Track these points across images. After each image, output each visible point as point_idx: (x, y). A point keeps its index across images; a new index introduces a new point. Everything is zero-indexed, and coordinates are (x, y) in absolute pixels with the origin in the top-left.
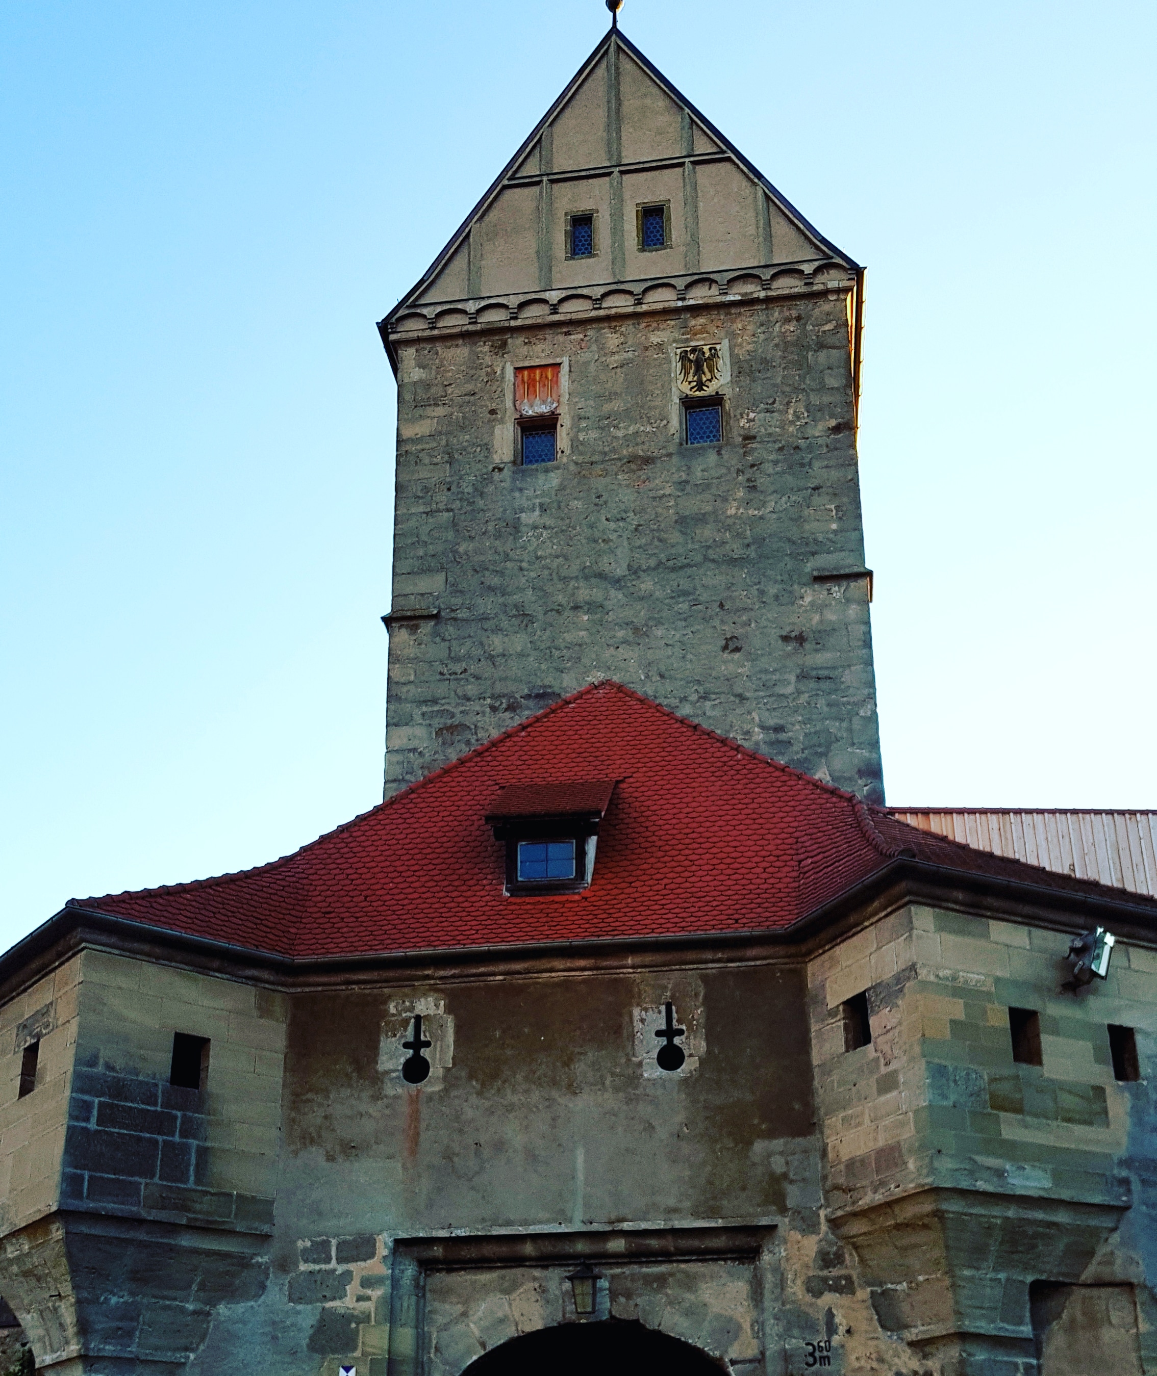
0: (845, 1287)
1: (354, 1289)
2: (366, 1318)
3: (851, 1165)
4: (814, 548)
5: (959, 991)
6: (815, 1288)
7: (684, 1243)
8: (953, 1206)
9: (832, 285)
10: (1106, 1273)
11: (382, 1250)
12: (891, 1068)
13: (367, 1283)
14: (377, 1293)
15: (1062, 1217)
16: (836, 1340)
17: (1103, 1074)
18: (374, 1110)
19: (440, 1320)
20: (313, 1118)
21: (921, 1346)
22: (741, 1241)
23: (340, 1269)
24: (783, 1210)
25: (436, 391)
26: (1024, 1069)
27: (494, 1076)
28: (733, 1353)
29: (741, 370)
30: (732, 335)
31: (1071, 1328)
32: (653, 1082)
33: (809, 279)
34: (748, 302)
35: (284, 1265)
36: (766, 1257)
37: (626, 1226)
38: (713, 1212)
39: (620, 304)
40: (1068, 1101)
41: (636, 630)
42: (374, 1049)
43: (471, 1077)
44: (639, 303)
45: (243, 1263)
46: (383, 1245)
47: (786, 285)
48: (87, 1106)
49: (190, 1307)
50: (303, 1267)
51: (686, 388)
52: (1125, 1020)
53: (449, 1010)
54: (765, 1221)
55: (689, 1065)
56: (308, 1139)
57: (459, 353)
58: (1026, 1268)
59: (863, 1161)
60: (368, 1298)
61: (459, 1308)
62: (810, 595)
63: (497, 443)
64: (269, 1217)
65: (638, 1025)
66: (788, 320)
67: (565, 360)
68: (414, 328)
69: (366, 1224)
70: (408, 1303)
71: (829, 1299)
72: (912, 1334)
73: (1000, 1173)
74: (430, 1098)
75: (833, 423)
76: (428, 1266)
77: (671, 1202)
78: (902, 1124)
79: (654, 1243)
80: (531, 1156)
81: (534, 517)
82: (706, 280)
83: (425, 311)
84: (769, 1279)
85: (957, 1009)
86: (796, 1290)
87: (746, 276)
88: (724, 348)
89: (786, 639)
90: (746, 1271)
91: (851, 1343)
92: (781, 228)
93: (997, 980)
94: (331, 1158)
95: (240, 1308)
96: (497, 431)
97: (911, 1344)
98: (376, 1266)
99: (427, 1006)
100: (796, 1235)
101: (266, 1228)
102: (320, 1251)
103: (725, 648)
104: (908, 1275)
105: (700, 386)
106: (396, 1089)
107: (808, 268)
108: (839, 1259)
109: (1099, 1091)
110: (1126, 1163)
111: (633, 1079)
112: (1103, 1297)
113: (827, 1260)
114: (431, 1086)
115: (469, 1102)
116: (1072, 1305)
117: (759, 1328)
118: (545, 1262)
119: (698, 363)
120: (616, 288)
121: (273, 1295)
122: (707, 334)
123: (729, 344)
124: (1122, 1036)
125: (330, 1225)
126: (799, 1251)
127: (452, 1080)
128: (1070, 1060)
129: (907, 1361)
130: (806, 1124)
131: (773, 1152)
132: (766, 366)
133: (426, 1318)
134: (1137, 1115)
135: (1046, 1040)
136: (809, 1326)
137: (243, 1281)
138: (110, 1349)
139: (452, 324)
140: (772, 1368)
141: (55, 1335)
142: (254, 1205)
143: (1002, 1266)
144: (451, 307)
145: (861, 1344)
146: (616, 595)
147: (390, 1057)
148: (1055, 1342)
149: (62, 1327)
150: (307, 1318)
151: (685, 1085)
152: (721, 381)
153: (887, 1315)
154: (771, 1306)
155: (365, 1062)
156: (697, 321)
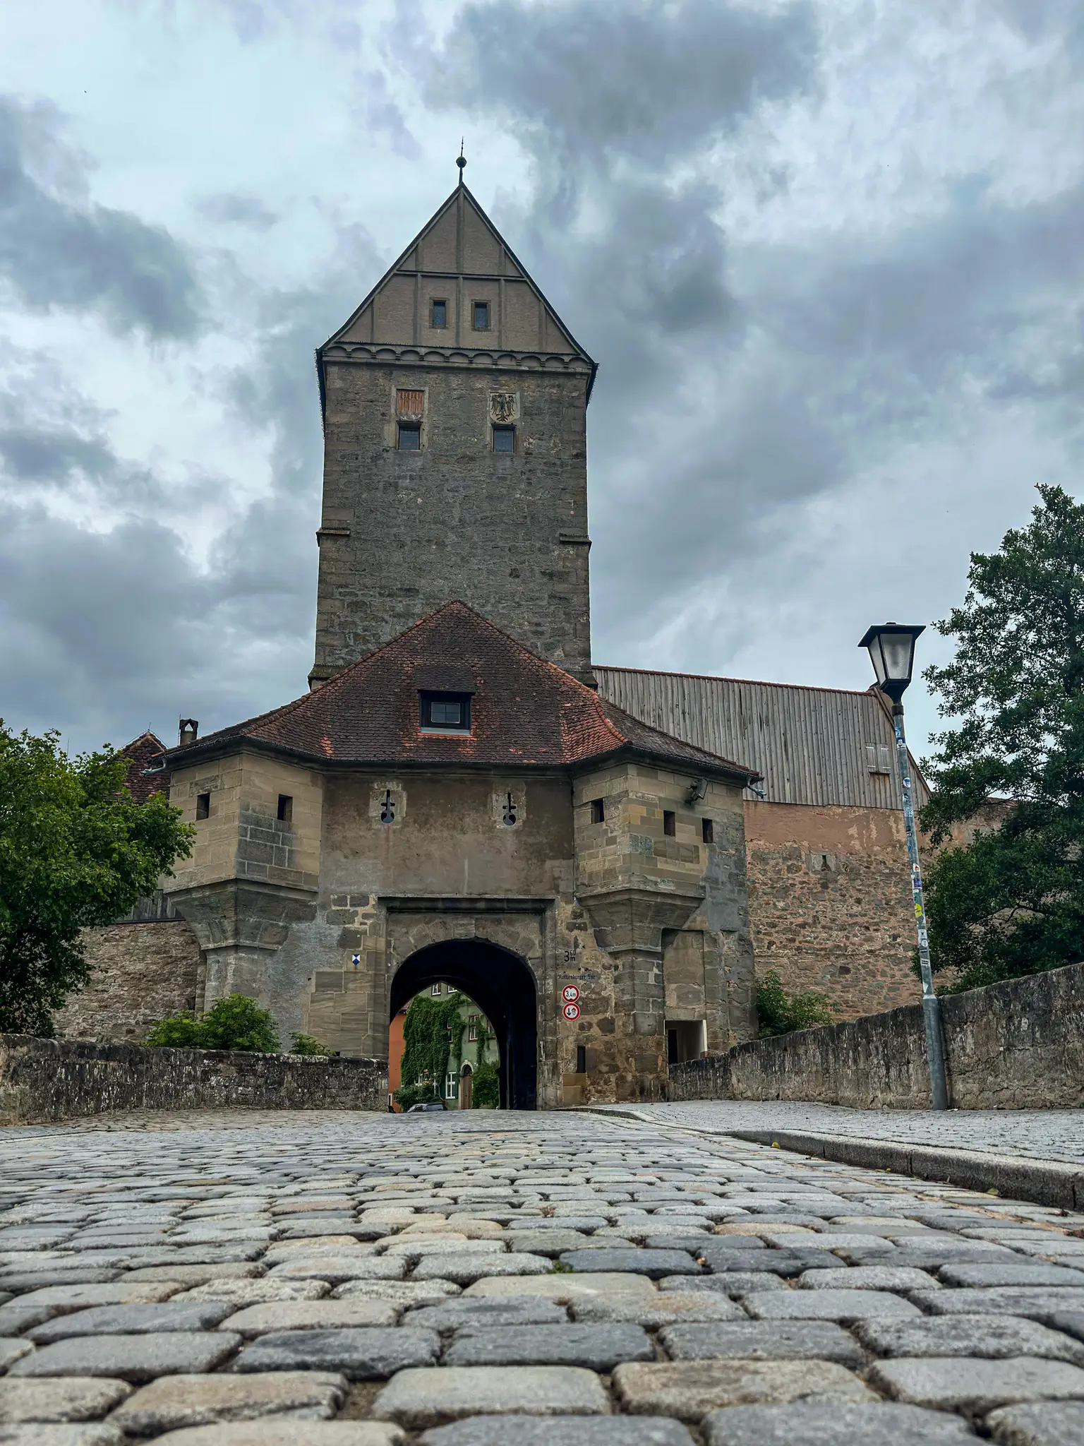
0: (583, 928)
1: (358, 919)
2: (365, 933)
3: (591, 875)
4: (562, 523)
5: (644, 802)
6: (571, 928)
7: (512, 905)
8: (636, 897)
9: (579, 370)
10: (693, 928)
11: (372, 902)
12: (614, 834)
13: (366, 916)
14: (369, 922)
15: (678, 902)
16: (578, 950)
17: (699, 840)
18: (369, 834)
19: (397, 935)
20: (337, 837)
21: (615, 955)
22: (537, 905)
23: (352, 909)
24: (558, 892)
26: (668, 839)
27: (426, 823)
28: (530, 955)
29: (526, 412)
30: (522, 391)
31: (676, 949)
32: (501, 830)
33: (566, 365)
34: (531, 373)
35: (324, 906)
36: (548, 913)
37: (487, 896)
38: (527, 892)
39: (459, 362)
40: (684, 852)
42: (367, 805)
43: (415, 822)
44: (471, 362)
45: (304, 904)
46: (373, 900)
47: (554, 366)
48: (246, 830)
49: (281, 924)
50: (334, 908)
51: (495, 418)
52: (710, 816)
53: (404, 789)
54: (550, 897)
55: (519, 823)
56: (335, 847)
57: (363, 376)
58: (662, 922)
59: (597, 873)
60: (365, 924)
61: (404, 930)
62: (558, 550)
63: (385, 433)
64: (317, 884)
65: (495, 803)
66: (553, 386)
67: (427, 389)
68: (337, 356)
69: (364, 888)
70: (383, 927)
71: (576, 932)
72: (611, 949)
73: (656, 883)
74: (394, 831)
75: (575, 452)
76: (391, 910)
77: (507, 886)
78: (617, 860)
79: (498, 905)
80: (443, 861)
81: (406, 483)
82: (510, 354)
83: (346, 347)
84: (549, 924)
85: (643, 811)
87: (532, 356)
88: (517, 396)
89: (543, 573)
90: (538, 918)
91: (585, 952)
92: (552, 330)
93: (661, 799)
94: (346, 857)
95: (303, 926)
96: (386, 427)
97: (610, 953)
98: (368, 909)
99: (393, 786)
100: (563, 904)
101: (316, 889)
102: (341, 901)
103: (511, 575)
104: (612, 923)
105: (503, 418)
106: (378, 826)
107: (567, 359)
108: (581, 916)
109: (697, 848)
110: (705, 879)
111: (491, 828)
112: (691, 938)
113: (576, 915)
114: (395, 825)
115: (414, 835)
116: (678, 940)
117: (543, 945)
118: (446, 911)
119: (502, 404)
120: (458, 352)
121: (320, 920)
122: (508, 388)
123: (520, 395)
124: (707, 824)
125: (347, 889)
126: (564, 911)
127: (405, 824)
128: (686, 833)
129: (607, 960)
130: (571, 855)
131: (555, 866)
132: (540, 412)
133: (389, 934)
134: (711, 858)
135: (676, 824)
136: (567, 944)
137: (304, 913)
138: (247, 943)
139: (361, 357)
140: (550, 962)
141: (218, 934)
142: (311, 878)
143: (652, 921)
144: (361, 347)
145: (589, 953)
146: (452, 538)
147: (375, 810)
148: (670, 954)
149: (224, 931)
150: (336, 931)
151: (517, 832)
152: (515, 417)
153: (601, 940)
154: (549, 935)
155: (362, 812)
156: (503, 379)
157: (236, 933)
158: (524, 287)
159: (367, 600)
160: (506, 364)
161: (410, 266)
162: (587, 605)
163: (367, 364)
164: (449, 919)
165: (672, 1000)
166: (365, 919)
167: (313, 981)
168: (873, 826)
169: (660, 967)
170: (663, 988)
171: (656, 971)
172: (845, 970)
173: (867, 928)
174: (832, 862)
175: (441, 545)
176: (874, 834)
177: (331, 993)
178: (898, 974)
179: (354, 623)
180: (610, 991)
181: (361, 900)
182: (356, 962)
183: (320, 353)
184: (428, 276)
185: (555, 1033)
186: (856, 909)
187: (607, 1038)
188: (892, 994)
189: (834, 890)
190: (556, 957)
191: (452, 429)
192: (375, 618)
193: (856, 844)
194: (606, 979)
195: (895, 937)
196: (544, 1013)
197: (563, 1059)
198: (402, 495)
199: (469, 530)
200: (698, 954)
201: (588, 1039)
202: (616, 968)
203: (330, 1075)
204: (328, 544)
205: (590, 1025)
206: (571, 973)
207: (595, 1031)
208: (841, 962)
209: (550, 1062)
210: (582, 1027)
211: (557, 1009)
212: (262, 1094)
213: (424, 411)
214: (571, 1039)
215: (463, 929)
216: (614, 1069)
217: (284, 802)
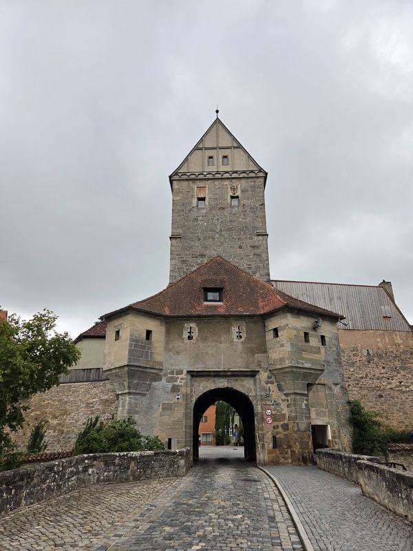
0: (272, 383)
1: (179, 380)
2: (182, 386)
3: (274, 360)
4: (257, 228)
5: (295, 329)
6: (267, 383)
7: (242, 373)
8: (294, 370)
9: (261, 175)
10: (320, 382)
11: (184, 373)
12: (283, 343)
13: (182, 379)
15: (313, 372)
16: (271, 393)
17: (320, 344)
18: (182, 345)
19: (195, 386)
20: (171, 346)
21: (287, 395)
22: (254, 373)
23: (176, 376)
24: (261, 368)
25: (181, 190)
26: (307, 344)
27: (206, 340)
28: (250, 395)
29: (243, 191)
31: (314, 392)
32: (236, 342)
33: (256, 174)
34: (244, 178)
35: (165, 375)
36: (257, 376)
37: (231, 370)
38: (248, 368)
39: (219, 176)
40: (314, 350)
41: (221, 243)
42: (182, 332)
43: (201, 339)
44: (222, 176)
45: (157, 374)
47: (252, 175)
48: (132, 344)
49: (148, 383)
50: (169, 376)
51: (231, 194)
52: (324, 334)
53: (197, 326)
54: (257, 370)
55: (243, 339)
56: (170, 351)
57: (186, 183)
58: (306, 381)
59: (277, 359)
60: (182, 382)
61: (198, 384)
62: (256, 238)
63: (193, 202)
64: (162, 366)
65: (233, 331)
66: (252, 182)
67: (207, 186)
68: (176, 177)
69: (181, 367)
70: (189, 383)
71: (269, 385)
72: (285, 392)
73: (303, 363)
74: (193, 343)
75: (261, 203)
76: (192, 376)
77: (240, 365)
78: (285, 354)
79: (236, 373)
80: (213, 355)
82: (236, 172)
83: (179, 174)
84: (258, 381)
85: (295, 332)
86: (263, 383)
87: (244, 172)
89: (251, 246)
90: (253, 379)
91: (273, 393)
93: (302, 327)
94: (174, 354)
95: (157, 383)
96: (193, 200)
97: (285, 394)
98: (183, 376)
99: (193, 325)
100: (263, 373)
101: (162, 368)
102: (172, 373)
103: (239, 248)
104: (285, 381)
105: (234, 194)
106: (188, 341)
107: (256, 172)
108: (271, 378)
110: (324, 361)
111: (232, 341)
112: (319, 387)
113: (269, 377)
114: (193, 341)
115: (201, 345)
116: (314, 388)
117: (256, 390)
118: (215, 376)
119: (234, 189)
120: (218, 173)
121: (164, 380)
122: (235, 183)
123: (240, 185)
124: (323, 337)
125: (174, 367)
126: (263, 376)
127: (197, 340)
128: (314, 341)
129: (284, 397)
130: (265, 351)
131: (259, 356)
132: (247, 190)
133: (192, 386)
134: (326, 352)
135: (310, 338)
136: (266, 390)
137: (157, 378)
138: (134, 391)
140: (259, 398)
141: (123, 388)
142: (161, 364)
143: (302, 380)
144: (184, 174)
145: (276, 394)
146: (217, 236)
147: (186, 335)
148: (311, 394)
149: (124, 386)
150: (170, 385)
151: (242, 342)
152: (238, 193)
153: (280, 388)
154: (258, 386)
155: (180, 336)
156: (234, 181)
157: (129, 387)
158: (240, 150)
159: (187, 259)
160: (234, 175)
162: (268, 257)
163: (187, 180)
164: (216, 379)
167: (161, 407)
168: (386, 338)
169: (307, 400)
170: (309, 410)
171: (305, 402)
172: (381, 396)
173: (388, 379)
174: (371, 352)
175: (213, 238)
176: (387, 341)
177: (168, 412)
178: (404, 398)
179: (183, 268)
180: (286, 411)
181: (180, 372)
182: (178, 399)
183: (170, 177)
184: (206, 149)
185: (262, 430)
186: (383, 371)
187: (285, 433)
188: (402, 406)
189: (373, 363)
190: (261, 396)
191: (216, 199)
192: (190, 265)
193: (380, 345)
194: (283, 405)
195: (401, 382)
196: (258, 421)
197: (267, 442)
199: (223, 233)
200: (324, 394)
201: (278, 433)
202: (288, 401)
203: (154, 461)
204: (174, 241)
205: (278, 426)
206: (268, 403)
207: (280, 429)
208: (379, 393)
209: (261, 443)
210: (274, 427)
211: (263, 419)
212: (117, 475)
213: (205, 193)
214: (270, 433)
215: (222, 383)
216: (289, 447)
217: (149, 333)
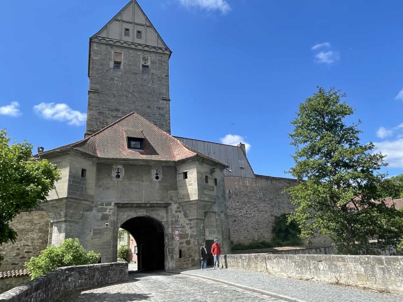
0: (180, 212)
1: (108, 210)
2: (110, 215)
3: (183, 195)
4: (162, 94)
6: (176, 212)
7: (158, 205)
8: (199, 202)
9: (167, 53)
10: (213, 211)
12: (191, 182)
13: (110, 209)
14: (111, 211)
15: (209, 203)
16: (179, 219)
17: (213, 184)
18: (111, 182)
19: (120, 215)
20: (101, 183)
21: (190, 220)
22: (167, 205)
23: (106, 207)
24: (172, 201)
25: (100, 52)
26: (206, 184)
27: (130, 179)
28: (163, 221)
29: (152, 63)
30: (151, 57)
31: (208, 218)
32: (154, 181)
33: (163, 51)
34: (153, 52)
35: (96, 206)
36: (169, 207)
37: (150, 202)
38: (163, 201)
39: (133, 46)
40: (210, 188)
41: (133, 102)
42: (111, 173)
43: (127, 178)
44: (136, 47)
45: (89, 205)
46: (113, 204)
47: (160, 51)
48: (71, 180)
49: (81, 212)
50: (100, 207)
51: (143, 63)
52: (216, 178)
53: (123, 167)
54: (170, 202)
55: (160, 179)
56: (100, 186)
57: (104, 47)
58: (204, 210)
59: (186, 195)
60: (110, 212)
61: (123, 214)
62: (161, 101)
63: (110, 64)
64: (94, 198)
65: (152, 173)
66: (159, 56)
67: (123, 53)
68: (96, 40)
69: (110, 200)
70: (116, 213)
71: (178, 213)
72: (189, 218)
73: (204, 198)
74: (120, 181)
75: (165, 75)
76: (118, 207)
77: (157, 199)
78: (193, 191)
79: (154, 205)
80: (136, 191)
81: (116, 79)
82: (147, 46)
83: (99, 38)
84: (169, 211)
85: (200, 176)
86: (174, 212)
87: (154, 48)
88: (149, 58)
89: (157, 108)
90: (166, 209)
91: (181, 219)
92: (159, 41)
93: (204, 172)
94: (104, 190)
95: (88, 213)
96: (111, 62)
97: (189, 220)
98: (111, 207)
99: (120, 167)
100: (174, 205)
101: (93, 200)
102: (102, 204)
103: (148, 107)
104: (190, 210)
105: (145, 63)
106: (115, 179)
107: (163, 49)
109: (214, 187)
110: (216, 196)
111: (152, 180)
112: (212, 214)
113: (178, 208)
114: (120, 179)
115: (127, 183)
116: (209, 214)
117: (167, 217)
118: (136, 207)
119: (145, 59)
120: (133, 43)
121: (94, 211)
122: (147, 55)
123: (151, 58)
124: (216, 180)
125: (105, 200)
126: (174, 207)
127: (124, 179)
128: (211, 183)
129: (188, 222)
130: (176, 189)
131: (172, 193)
132: (156, 63)
133: (118, 215)
134: (217, 190)
135: (209, 180)
136: (175, 217)
137: (90, 208)
138: (69, 219)
139: (104, 41)
140: (170, 223)
141: (58, 217)
142: (92, 197)
144: (104, 38)
145: (183, 220)
146: (130, 95)
147: (114, 174)
148: (206, 220)
149: (60, 215)
150: (100, 215)
151: (159, 182)
152: (149, 63)
153: (186, 216)
154: (169, 214)
155: (109, 175)
156: (145, 53)
157: (66, 216)
158: (151, 28)
159: (104, 112)
160: (146, 49)
161: (119, 18)
162: (170, 117)
163: (105, 44)
164: (137, 210)
165: (207, 234)
166: (110, 211)
167: (92, 232)
168: (241, 182)
169: (204, 224)
170: (205, 230)
171: (202, 224)
172: (235, 221)
173: (240, 209)
174: (231, 191)
175: (127, 97)
176: (241, 184)
177: (98, 236)
178: (248, 222)
179: (99, 118)
180: (189, 232)
181: (109, 204)
182: (107, 225)
183: (91, 39)
184: (123, 21)
185: (172, 246)
186: (237, 204)
187: (188, 247)
188: (247, 227)
189: (232, 199)
190: (172, 221)
191: (131, 65)
192: (107, 117)
193: (237, 186)
194: (187, 228)
195: (247, 211)
196: (168, 239)
197: (175, 254)
198: (115, 82)
199: (135, 94)
200: (215, 219)
201: (182, 247)
202: (191, 224)
203: (110, 270)
204: (92, 94)
205: (183, 243)
206: (177, 226)
207: (185, 244)
208: (234, 218)
209: (171, 255)
210: (180, 243)
211: (173, 238)
212: (87, 281)
213: (122, 59)
214: (177, 247)
215: (142, 213)
216: (191, 256)
217: (84, 171)
